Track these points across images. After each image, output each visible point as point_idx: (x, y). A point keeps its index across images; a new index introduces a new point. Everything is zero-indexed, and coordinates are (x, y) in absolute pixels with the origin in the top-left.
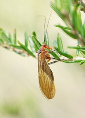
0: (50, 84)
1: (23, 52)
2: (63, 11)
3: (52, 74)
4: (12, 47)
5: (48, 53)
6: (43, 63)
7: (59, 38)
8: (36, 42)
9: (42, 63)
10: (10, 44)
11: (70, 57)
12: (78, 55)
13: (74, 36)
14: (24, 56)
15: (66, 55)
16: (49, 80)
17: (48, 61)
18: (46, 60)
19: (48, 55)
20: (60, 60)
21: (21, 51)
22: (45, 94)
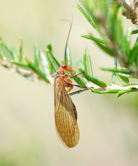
0: (71, 124)
1: (31, 74)
2: (98, 13)
3: (75, 110)
4: (15, 66)
5: (69, 78)
6: (62, 93)
7: (87, 55)
8: (52, 60)
9: (60, 94)
10: (12, 61)
11: (102, 85)
12: (114, 83)
13: (112, 52)
14: (33, 80)
15: (96, 82)
16: (70, 118)
17: (69, 90)
20: (86, 88)
21: (29, 72)
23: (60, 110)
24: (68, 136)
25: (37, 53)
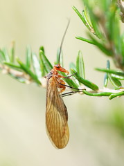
2: (97, 10)
4: (7, 67)
6: (54, 93)
7: (80, 57)
10: (4, 62)
11: (95, 88)
12: (106, 86)
13: (108, 52)
17: (62, 91)
18: (59, 90)
19: (62, 81)
22: (54, 141)
23: (52, 110)
24: (58, 137)
25: (29, 56)
